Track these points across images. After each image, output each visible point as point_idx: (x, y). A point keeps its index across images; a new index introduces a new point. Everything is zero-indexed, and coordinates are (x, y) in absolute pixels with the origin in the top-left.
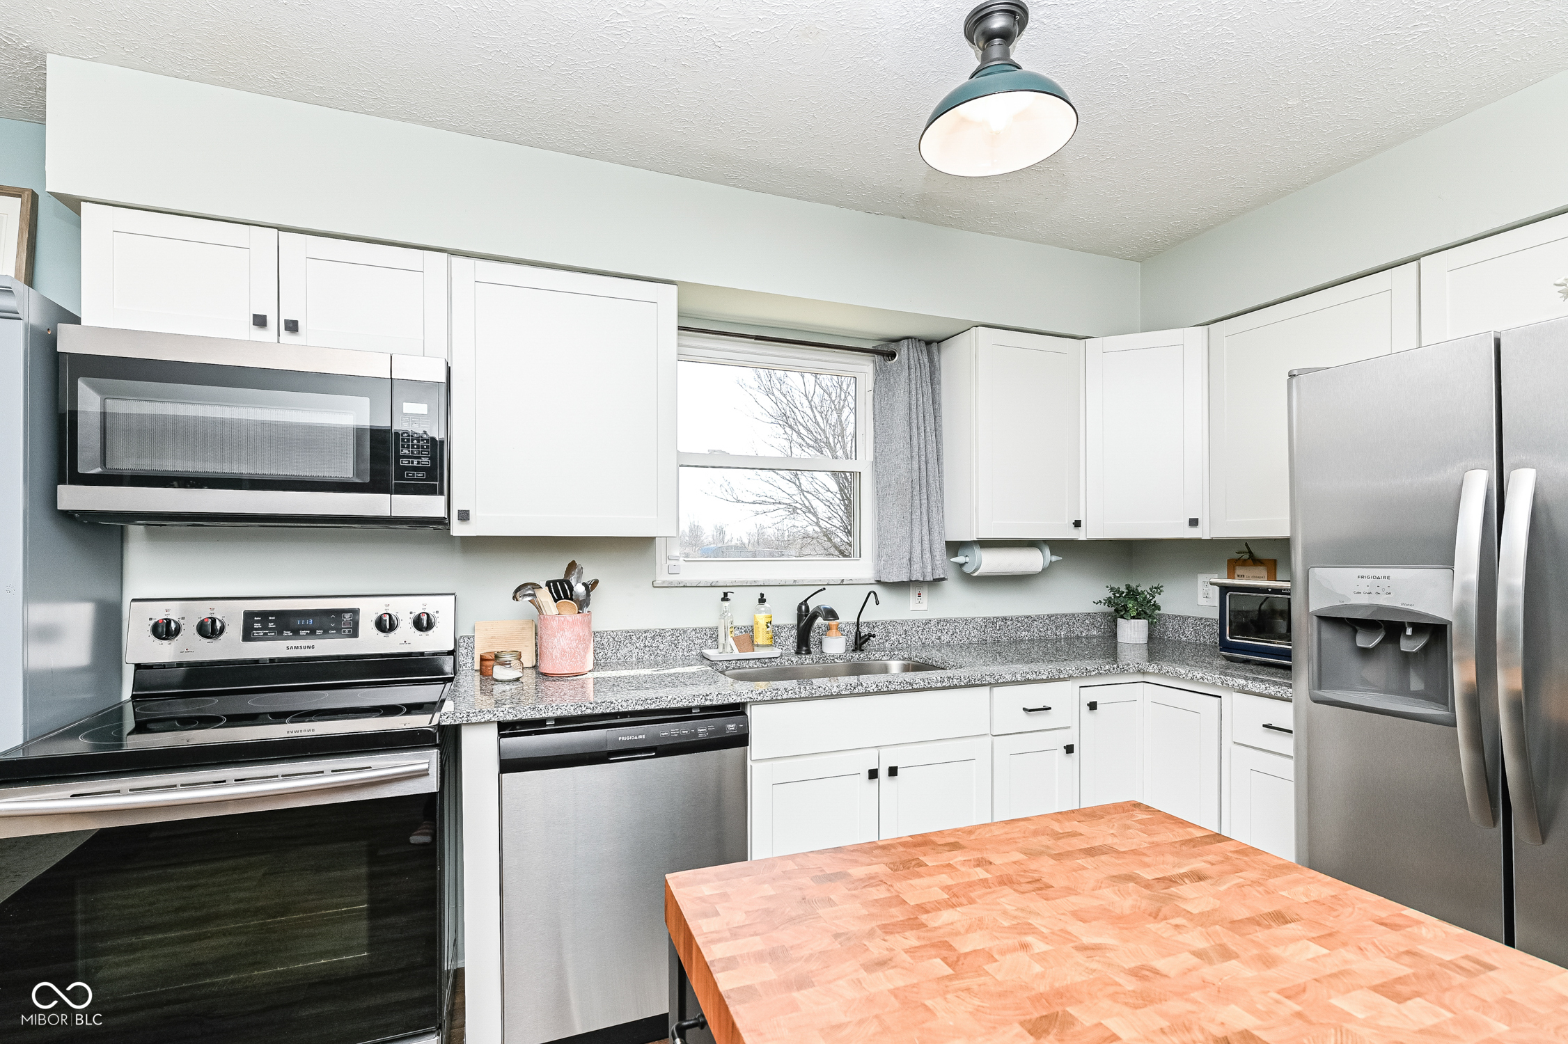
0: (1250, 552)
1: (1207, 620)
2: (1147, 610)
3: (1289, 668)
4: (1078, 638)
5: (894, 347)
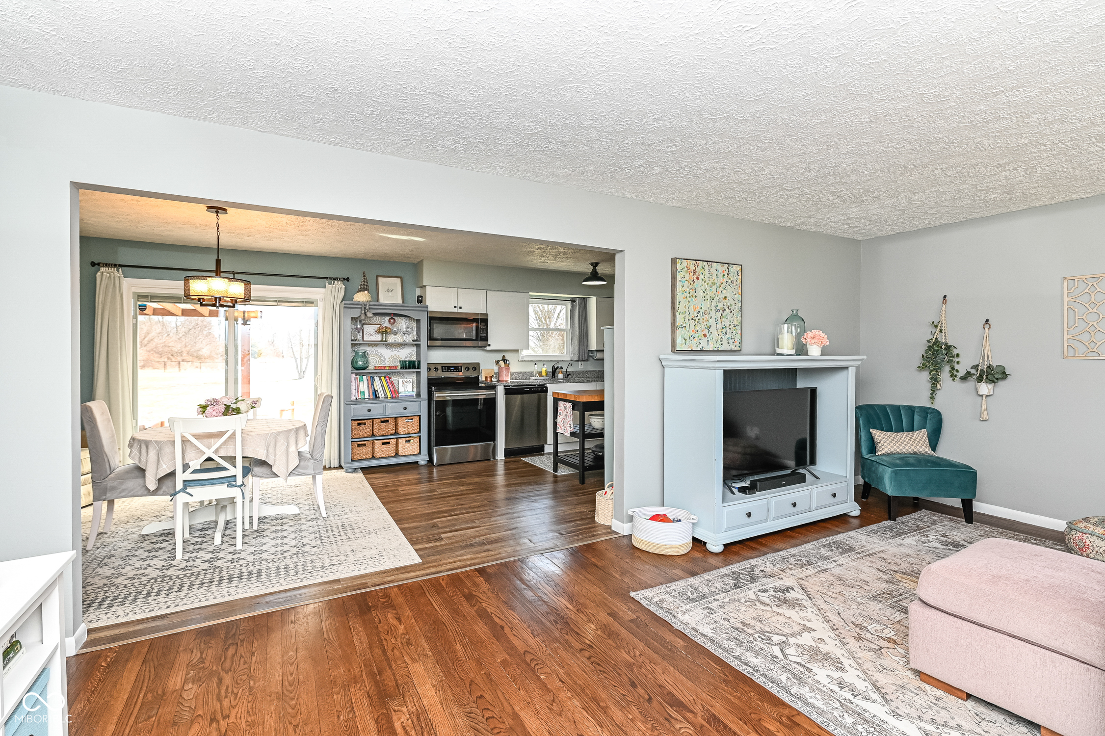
5: (575, 300)
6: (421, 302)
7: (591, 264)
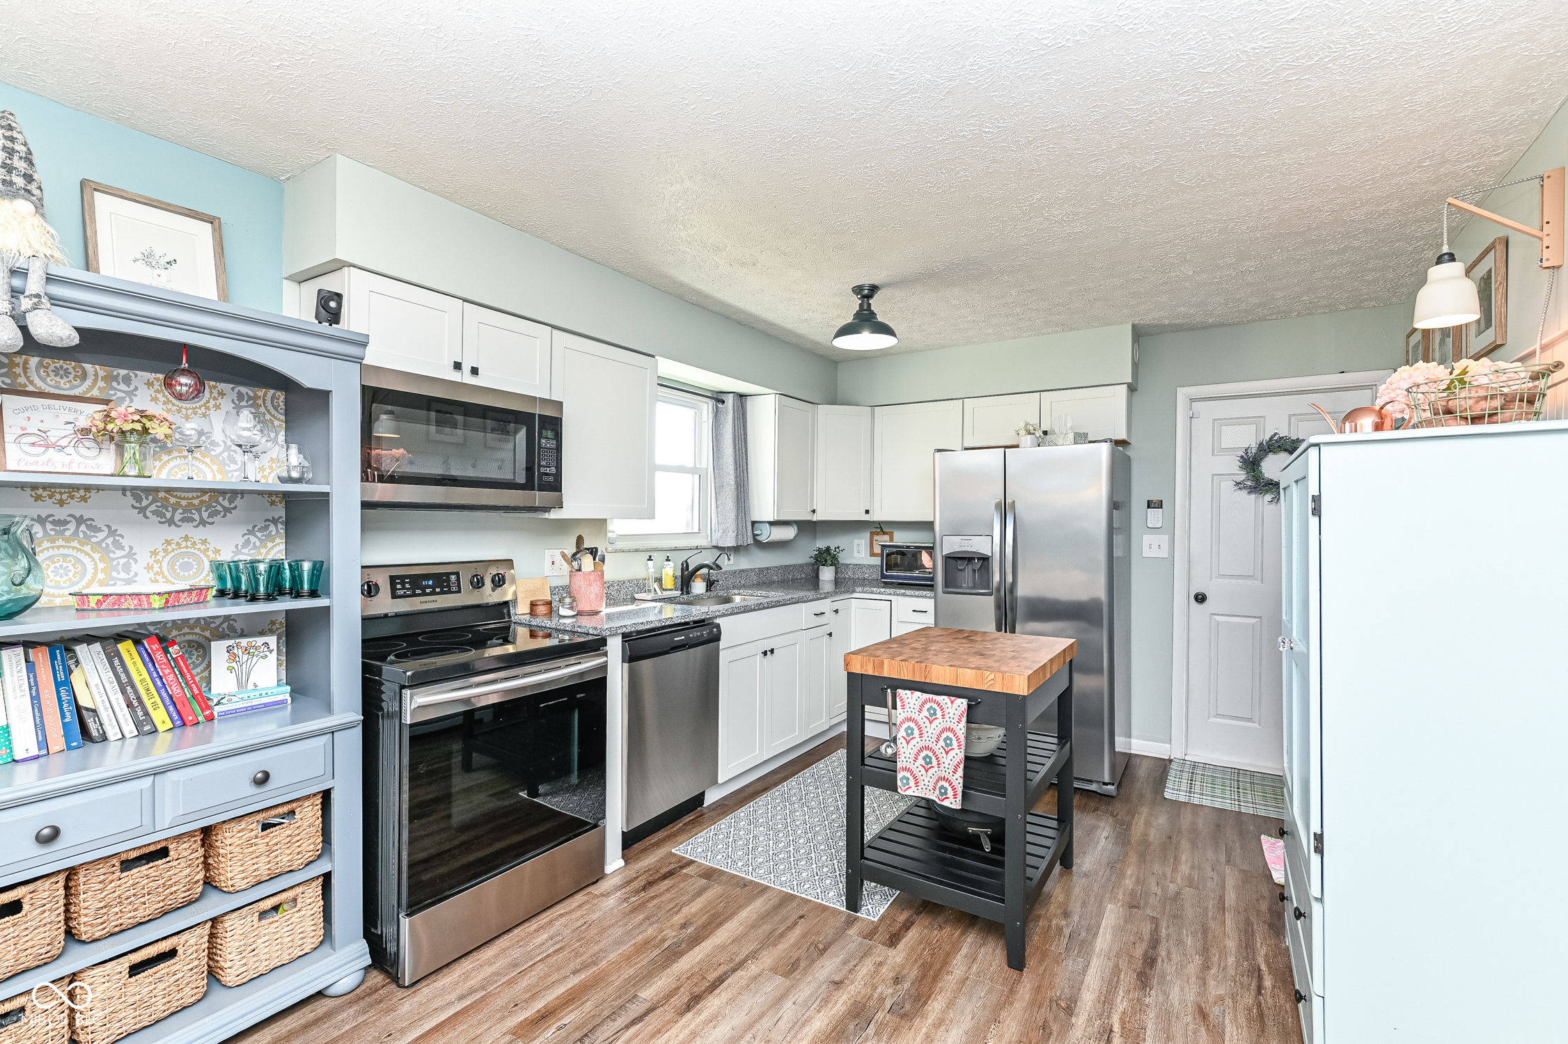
0: (881, 527)
2: (834, 562)
3: (932, 586)
4: (797, 579)
5: (723, 397)
6: (334, 317)
7: (858, 290)
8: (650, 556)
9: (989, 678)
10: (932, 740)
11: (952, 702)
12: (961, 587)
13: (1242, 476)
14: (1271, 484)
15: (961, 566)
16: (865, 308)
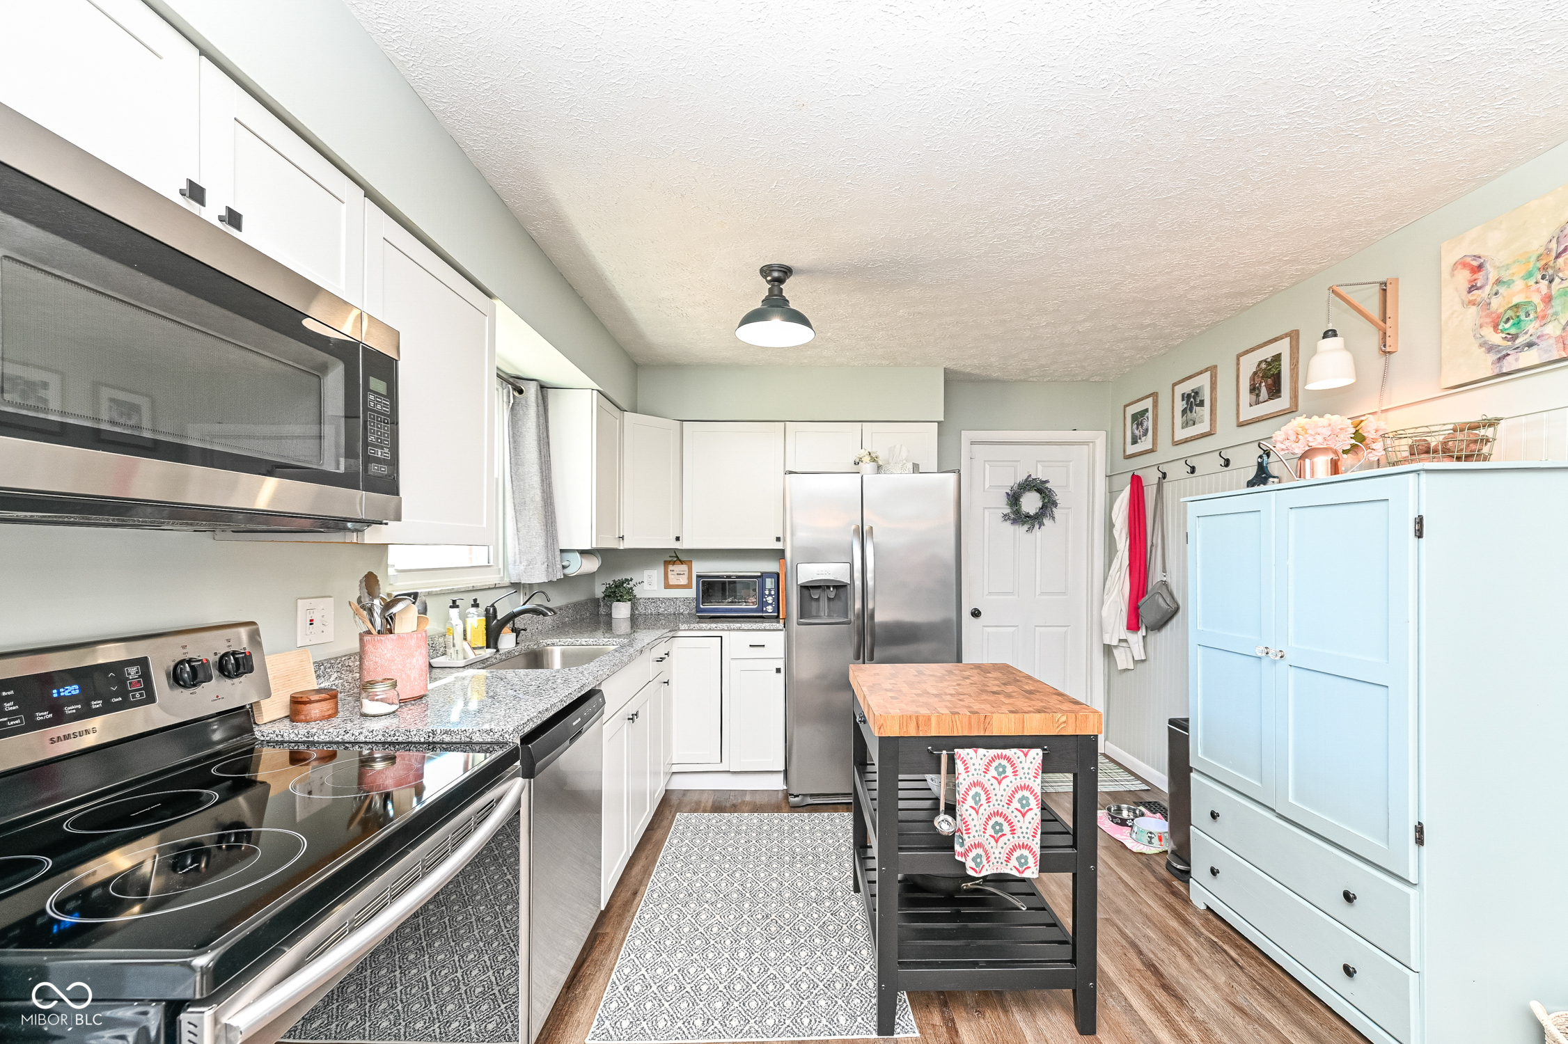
0: (677, 557)
1: (652, 599)
2: (629, 596)
3: (781, 618)
5: (522, 385)
7: (765, 271)
8: (454, 602)
9: (1061, 721)
10: (1001, 804)
11: (1026, 755)
12: (817, 617)
13: (1007, 510)
14: (1028, 517)
15: (815, 595)
16: (776, 293)
